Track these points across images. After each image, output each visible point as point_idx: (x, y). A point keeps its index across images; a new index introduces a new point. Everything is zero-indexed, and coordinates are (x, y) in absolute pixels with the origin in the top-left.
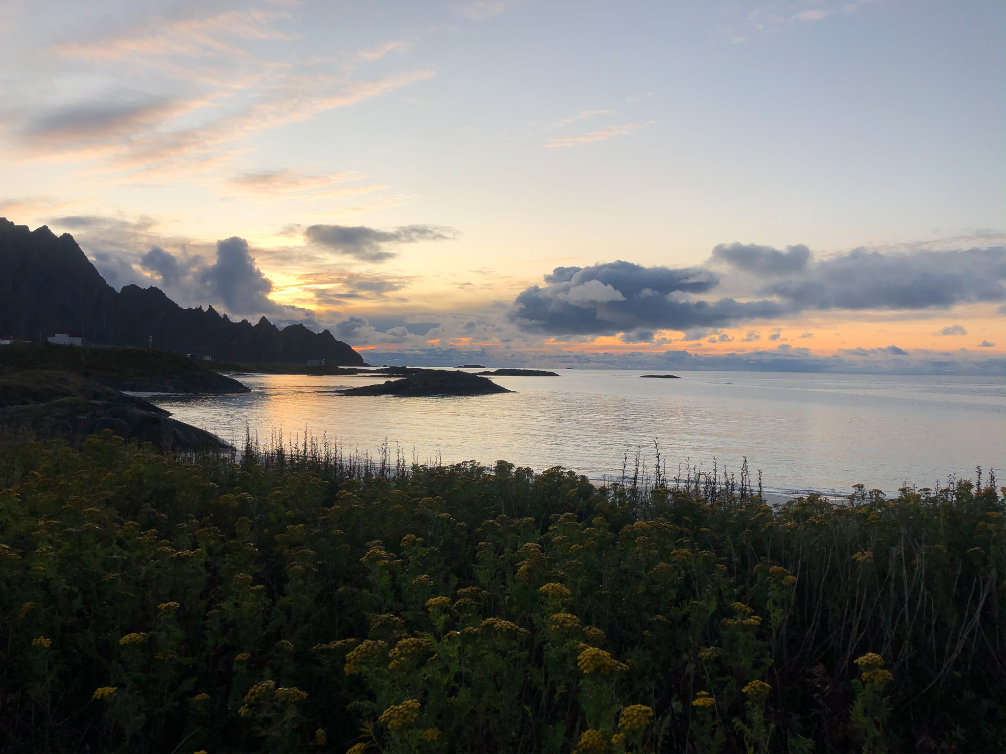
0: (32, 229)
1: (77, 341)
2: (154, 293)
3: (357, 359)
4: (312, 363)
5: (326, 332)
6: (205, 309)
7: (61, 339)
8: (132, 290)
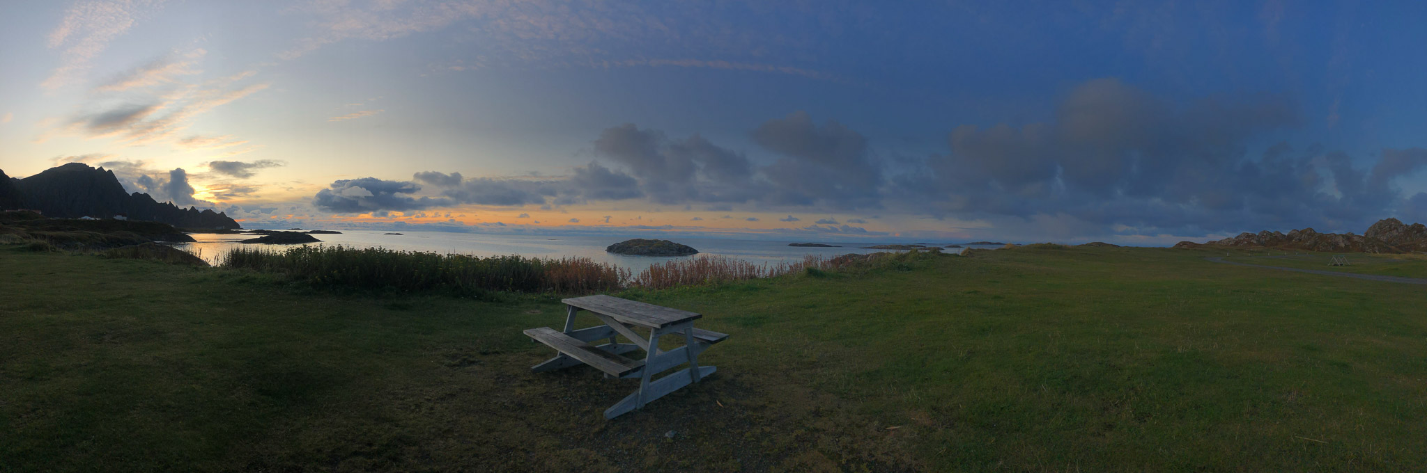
0: (96, 168)
1: (125, 218)
2: (146, 195)
3: (237, 226)
4: (218, 228)
5: (222, 213)
6: (168, 203)
7: (119, 217)
8: (136, 194)
